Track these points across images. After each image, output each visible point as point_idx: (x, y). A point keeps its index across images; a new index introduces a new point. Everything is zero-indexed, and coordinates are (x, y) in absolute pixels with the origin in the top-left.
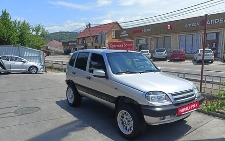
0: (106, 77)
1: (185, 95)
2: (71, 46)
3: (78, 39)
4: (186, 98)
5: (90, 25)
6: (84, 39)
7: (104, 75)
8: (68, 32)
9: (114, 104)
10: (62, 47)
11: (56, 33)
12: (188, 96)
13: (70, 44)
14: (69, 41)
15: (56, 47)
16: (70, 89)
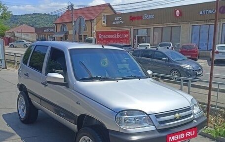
0: (66, 84)
1: (177, 115)
2: (47, 34)
3: (56, 24)
4: (178, 120)
5: (72, 6)
6: (64, 24)
7: (63, 82)
8: (45, 14)
9: (76, 126)
10: (35, 35)
11: (29, 15)
12: (181, 118)
13: (45, 31)
14: (46, 26)
15: (27, 33)
16: (22, 97)
